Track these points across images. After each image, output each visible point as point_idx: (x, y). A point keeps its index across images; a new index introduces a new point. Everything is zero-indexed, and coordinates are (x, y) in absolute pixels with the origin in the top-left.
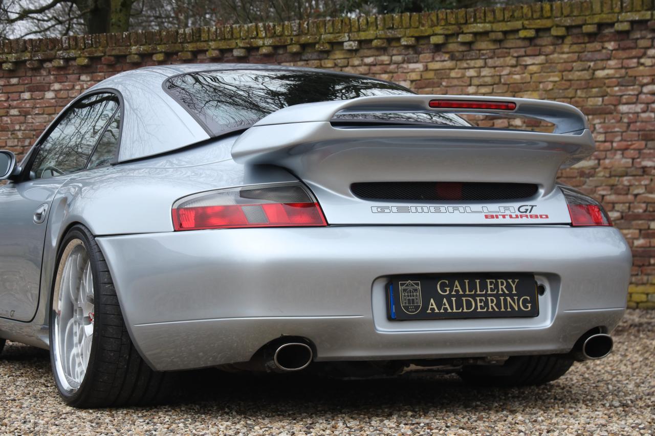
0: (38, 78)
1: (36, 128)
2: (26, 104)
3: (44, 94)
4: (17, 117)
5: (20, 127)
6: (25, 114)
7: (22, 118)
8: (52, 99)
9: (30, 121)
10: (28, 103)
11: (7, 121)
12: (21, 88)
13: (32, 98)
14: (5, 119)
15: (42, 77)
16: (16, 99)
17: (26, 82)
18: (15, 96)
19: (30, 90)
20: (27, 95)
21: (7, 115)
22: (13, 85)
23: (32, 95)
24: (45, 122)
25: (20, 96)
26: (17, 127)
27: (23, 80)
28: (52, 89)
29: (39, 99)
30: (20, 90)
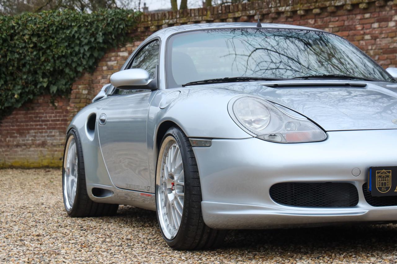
0: (384, 13)
1: (383, 47)
2: (375, 31)
3: (388, 24)
4: (370, 41)
5: (372, 47)
6: (375, 38)
7: (373, 41)
8: (394, 26)
9: (379, 43)
10: (377, 30)
11: (363, 43)
12: (372, 20)
13: (379, 27)
14: (361, 42)
15: (387, 12)
16: (369, 28)
17: (376, 16)
18: (368, 26)
19: (379, 21)
20: (376, 25)
21: (363, 39)
22: (367, 18)
23: (379, 25)
24: (389, 43)
25: (371, 26)
26: (370, 48)
27: (374, 15)
28: (393, 19)
29: (385, 27)
30: (371, 22)
